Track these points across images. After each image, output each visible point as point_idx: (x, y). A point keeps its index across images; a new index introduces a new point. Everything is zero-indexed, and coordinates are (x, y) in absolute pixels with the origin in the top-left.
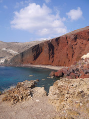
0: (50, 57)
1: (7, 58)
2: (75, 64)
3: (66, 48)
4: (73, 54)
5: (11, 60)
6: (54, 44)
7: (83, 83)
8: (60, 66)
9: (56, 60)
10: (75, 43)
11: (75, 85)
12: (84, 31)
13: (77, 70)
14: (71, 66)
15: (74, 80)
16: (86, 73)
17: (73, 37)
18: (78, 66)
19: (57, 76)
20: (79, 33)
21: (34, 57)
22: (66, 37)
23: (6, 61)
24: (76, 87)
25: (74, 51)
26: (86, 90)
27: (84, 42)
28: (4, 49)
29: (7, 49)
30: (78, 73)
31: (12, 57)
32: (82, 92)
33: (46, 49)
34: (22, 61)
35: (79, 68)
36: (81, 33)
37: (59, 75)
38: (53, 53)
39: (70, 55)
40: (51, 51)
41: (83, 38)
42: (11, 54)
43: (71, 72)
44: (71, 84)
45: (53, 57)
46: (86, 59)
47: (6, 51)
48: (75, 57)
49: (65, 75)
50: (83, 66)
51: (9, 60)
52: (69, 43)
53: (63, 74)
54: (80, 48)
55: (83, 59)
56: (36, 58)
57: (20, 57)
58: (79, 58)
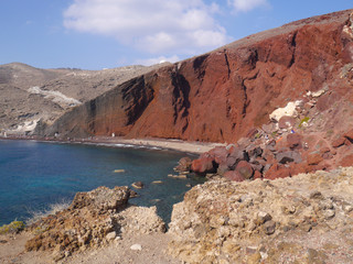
0: (176, 114)
1: (45, 116)
2: (252, 134)
3: (224, 89)
4: (245, 106)
5: (57, 124)
6: (190, 76)
7: (271, 193)
8: (207, 140)
9: (195, 125)
10: (252, 74)
11: (246, 200)
12: (277, 38)
13: (258, 153)
14: (241, 140)
15: (246, 183)
16: (284, 161)
17: (247, 56)
18: (260, 142)
19: (197, 172)
20: (264, 43)
21: (129, 114)
22: (225, 56)
23: (41, 126)
24: (252, 204)
25: (250, 97)
26: (279, 212)
27: (279, 69)
28: (36, 90)
29: (43, 88)
30: (261, 161)
31: (59, 114)
32: (268, 218)
33: (164, 91)
34: (93, 128)
35: (263, 146)
36: (268, 42)
37: (203, 170)
38: (186, 104)
39: (236, 110)
40: (181, 97)
41: (275, 60)
42: (57, 106)
43: (238, 160)
44: (236, 197)
45: (186, 114)
46: (284, 119)
47: (42, 96)
48: (251, 116)
49: (221, 168)
50: (273, 142)
51: (50, 123)
52: (235, 73)
53: (215, 165)
54: (267, 87)
55: (274, 121)
56: (133, 116)
57: (85, 113)
58: (263, 118)
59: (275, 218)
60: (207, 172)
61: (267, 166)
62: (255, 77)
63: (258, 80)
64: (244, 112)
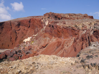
2: (18, 46)
3: (10, 33)
4: (16, 38)
8: (4, 48)
10: (18, 29)
11: (14, 67)
12: (26, 20)
13: (20, 51)
14: (15, 48)
15: (14, 62)
16: (27, 53)
17: (17, 24)
18: (20, 48)
20: (22, 21)
22: (10, 23)
24: (16, 68)
25: (18, 35)
26: (24, 69)
27: (26, 28)
30: (21, 54)
32: (20, 71)
35: (21, 49)
39: (13, 39)
41: (25, 26)
43: (14, 54)
44: (11, 67)
46: (27, 42)
48: (18, 41)
49: (8, 57)
50: (24, 48)
52: (13, 28)
53: (6, 56)
54: (23, 33)
55: (24, 42)
58: (21, 42)
59: (22, 71)
60: (3, 58)
61: (23, 55)
62: (19, 30)
63: (20, 31)
64: (16, 40)
